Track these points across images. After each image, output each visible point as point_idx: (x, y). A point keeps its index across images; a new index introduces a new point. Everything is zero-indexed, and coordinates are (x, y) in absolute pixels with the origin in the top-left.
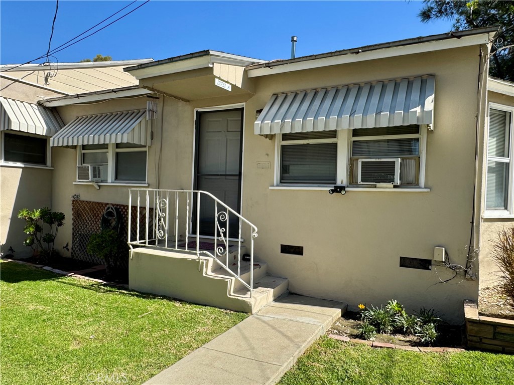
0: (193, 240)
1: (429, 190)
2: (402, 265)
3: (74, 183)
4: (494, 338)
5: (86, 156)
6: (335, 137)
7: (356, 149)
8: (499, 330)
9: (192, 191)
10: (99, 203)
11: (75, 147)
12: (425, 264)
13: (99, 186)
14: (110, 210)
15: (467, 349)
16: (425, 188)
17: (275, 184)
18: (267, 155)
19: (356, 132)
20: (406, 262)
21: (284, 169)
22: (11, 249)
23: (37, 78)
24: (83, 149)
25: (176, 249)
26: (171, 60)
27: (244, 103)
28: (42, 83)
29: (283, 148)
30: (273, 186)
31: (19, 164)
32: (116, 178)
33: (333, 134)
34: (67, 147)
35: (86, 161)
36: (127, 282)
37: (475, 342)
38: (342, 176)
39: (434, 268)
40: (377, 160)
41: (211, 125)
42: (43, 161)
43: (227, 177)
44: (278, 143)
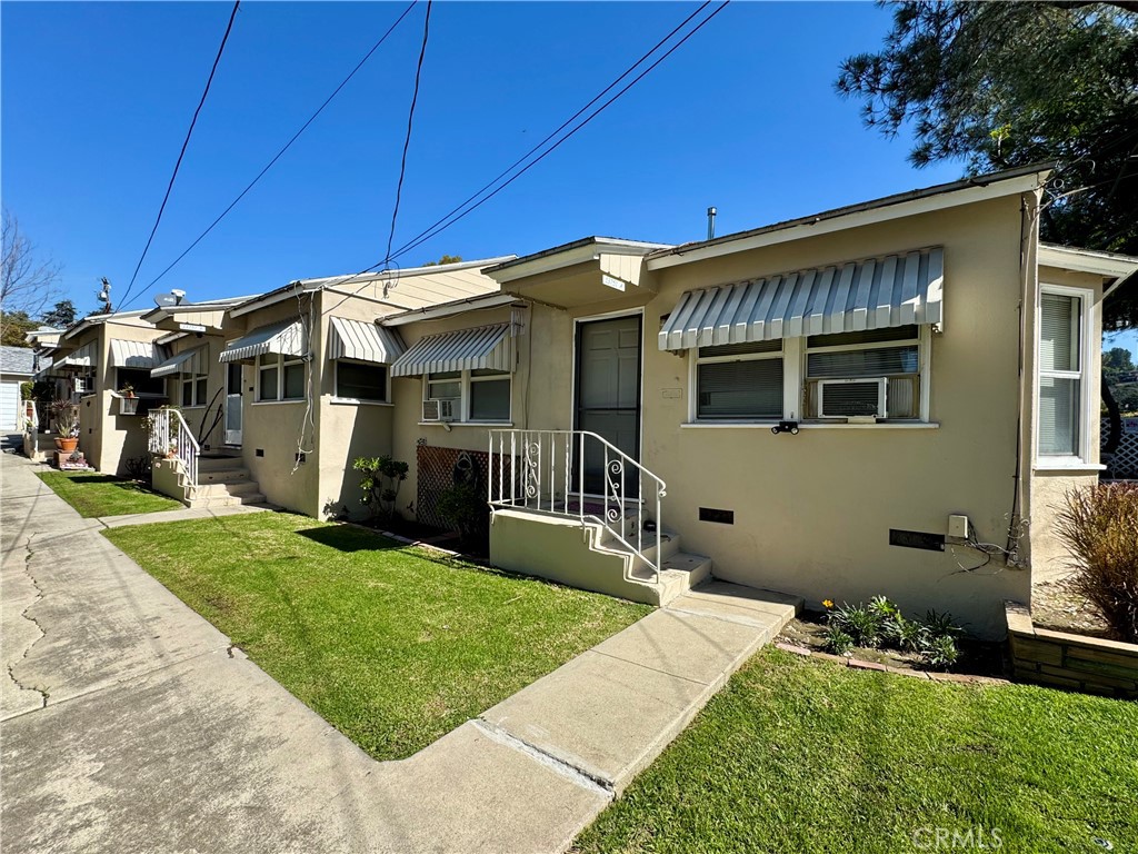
0: (575, 499)
1: (937, 426)
2: (893, 542)
3: (419, 424)
4: (1064, 666)
5: (434, 388)
6: (780, 349)
7: (813, 366)
8: (1073, 652)
9: (572, 432)
10: (450, 450)
11: (419, 377)
12: (933, 542)
13: (450, 427)
14: (464, 458)
15: (1015, 680)
16: (930, 422)
17: (689, 420)
18: (678, 378)
19: (813, 341)
20: (898, 538)
21: (703, 400)
22: (345, 509)
23: (374, 290)
24: (430, 379)
25: (552, 511)
26: (543, 254)
27: (643, 307)
28: (380, 297)
29: (701, 368)
30: (687, 423)
31: (354, 401)
32: (472, 417)
33: (777, 345)
34: (411, 376)
35: (434, 395)
36: (488, 557)
37: (1027, 669)
38: (792, 406)
39: (949, 549)
40: (849, 381)
41: (596, 339)
42: (382, 397)
43: (620, 412)
44: (694, 361)
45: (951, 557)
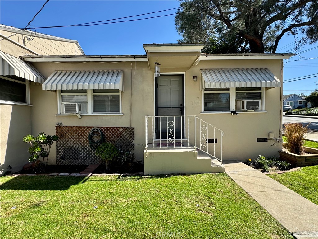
1: (267, 112)
2: (257, 141)
3: (56, 115)
4: (305, 162)
5: (64, 97)
6: (229, 90)
7: (238, 96)
8: (307, 158)
9: (155, 116)
10: (81, 127)
11: (55, 91)
12: (265, 140)
13: (81, 116)
14: (95, 130)
16: (265, 111)
17: (203, 112)
18: (198, 97)
19: (238, 89)
20: (259, 140)
22: (10, 167)
23: (18, 38)
24: (62, 93)
27: (185, 72)
29: (205, 94)
30: (202, 112)
31: (9, 102)
32: (95, 111)
33: (228, 89)
35: (63, 101)
37: (300, 164)
38: (233, 107)
39: (268, 141)
40: (253, 100)
43: (172, 109)
44: (204, 92)
45: (270, 143)
